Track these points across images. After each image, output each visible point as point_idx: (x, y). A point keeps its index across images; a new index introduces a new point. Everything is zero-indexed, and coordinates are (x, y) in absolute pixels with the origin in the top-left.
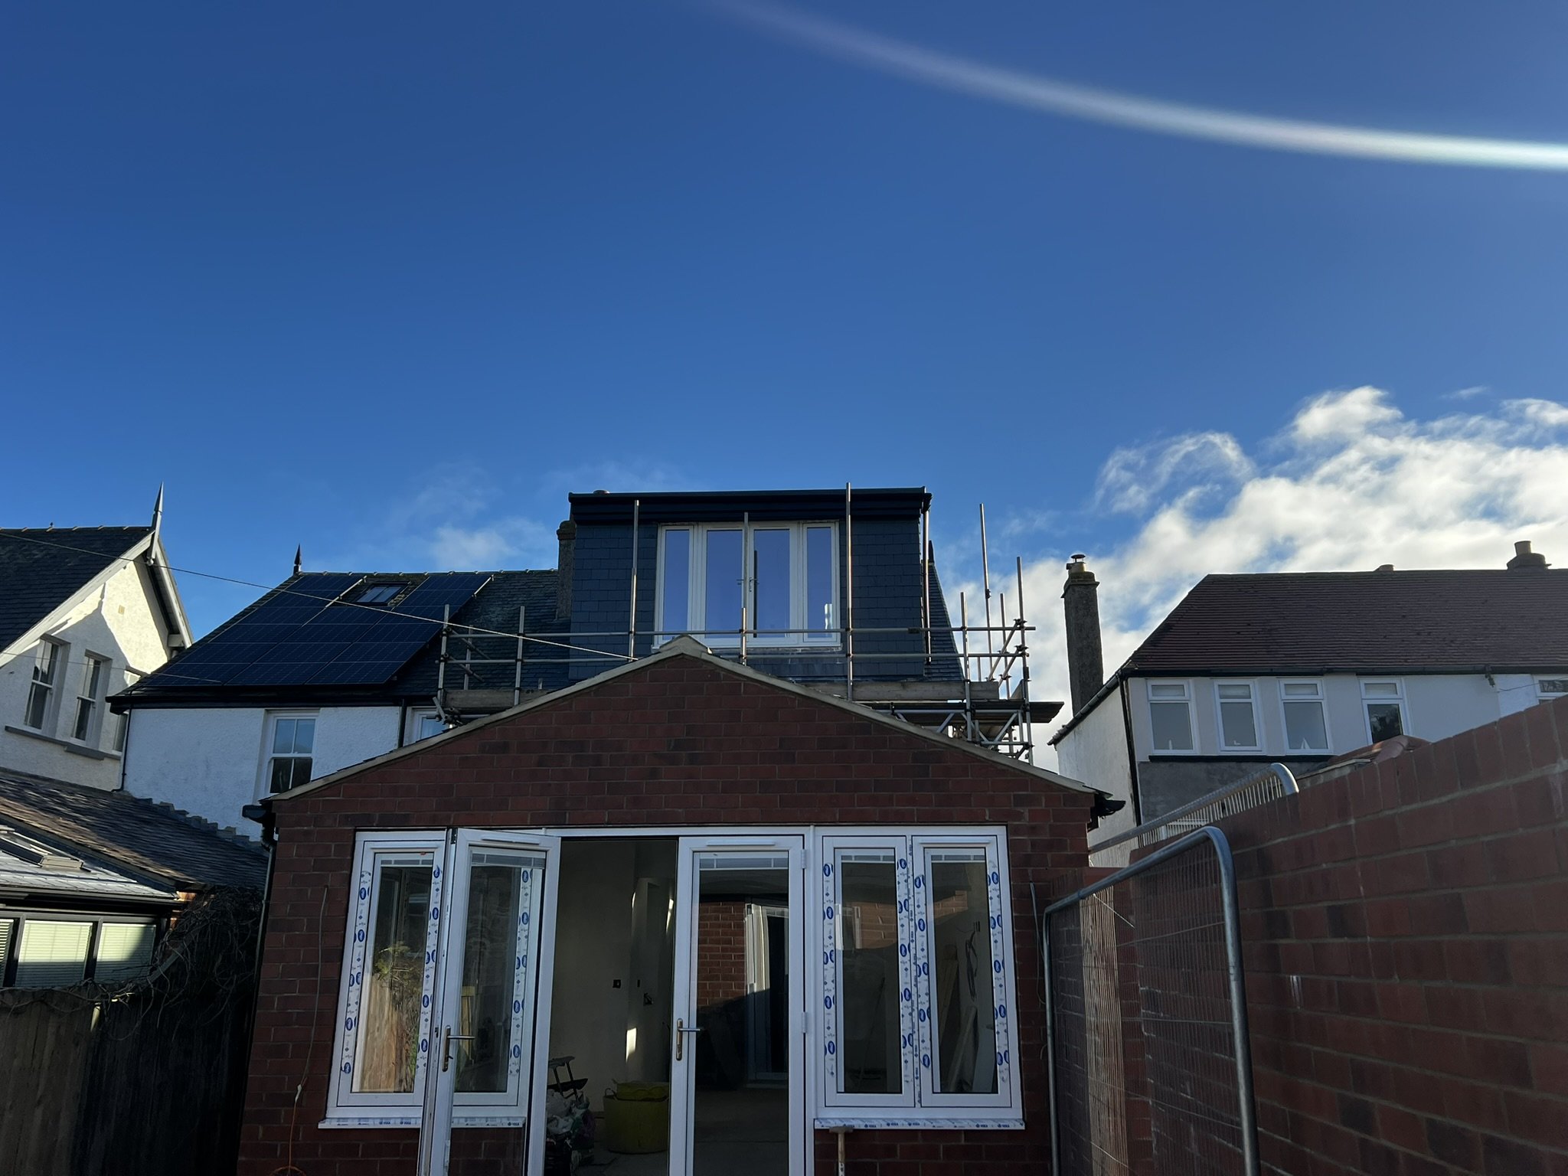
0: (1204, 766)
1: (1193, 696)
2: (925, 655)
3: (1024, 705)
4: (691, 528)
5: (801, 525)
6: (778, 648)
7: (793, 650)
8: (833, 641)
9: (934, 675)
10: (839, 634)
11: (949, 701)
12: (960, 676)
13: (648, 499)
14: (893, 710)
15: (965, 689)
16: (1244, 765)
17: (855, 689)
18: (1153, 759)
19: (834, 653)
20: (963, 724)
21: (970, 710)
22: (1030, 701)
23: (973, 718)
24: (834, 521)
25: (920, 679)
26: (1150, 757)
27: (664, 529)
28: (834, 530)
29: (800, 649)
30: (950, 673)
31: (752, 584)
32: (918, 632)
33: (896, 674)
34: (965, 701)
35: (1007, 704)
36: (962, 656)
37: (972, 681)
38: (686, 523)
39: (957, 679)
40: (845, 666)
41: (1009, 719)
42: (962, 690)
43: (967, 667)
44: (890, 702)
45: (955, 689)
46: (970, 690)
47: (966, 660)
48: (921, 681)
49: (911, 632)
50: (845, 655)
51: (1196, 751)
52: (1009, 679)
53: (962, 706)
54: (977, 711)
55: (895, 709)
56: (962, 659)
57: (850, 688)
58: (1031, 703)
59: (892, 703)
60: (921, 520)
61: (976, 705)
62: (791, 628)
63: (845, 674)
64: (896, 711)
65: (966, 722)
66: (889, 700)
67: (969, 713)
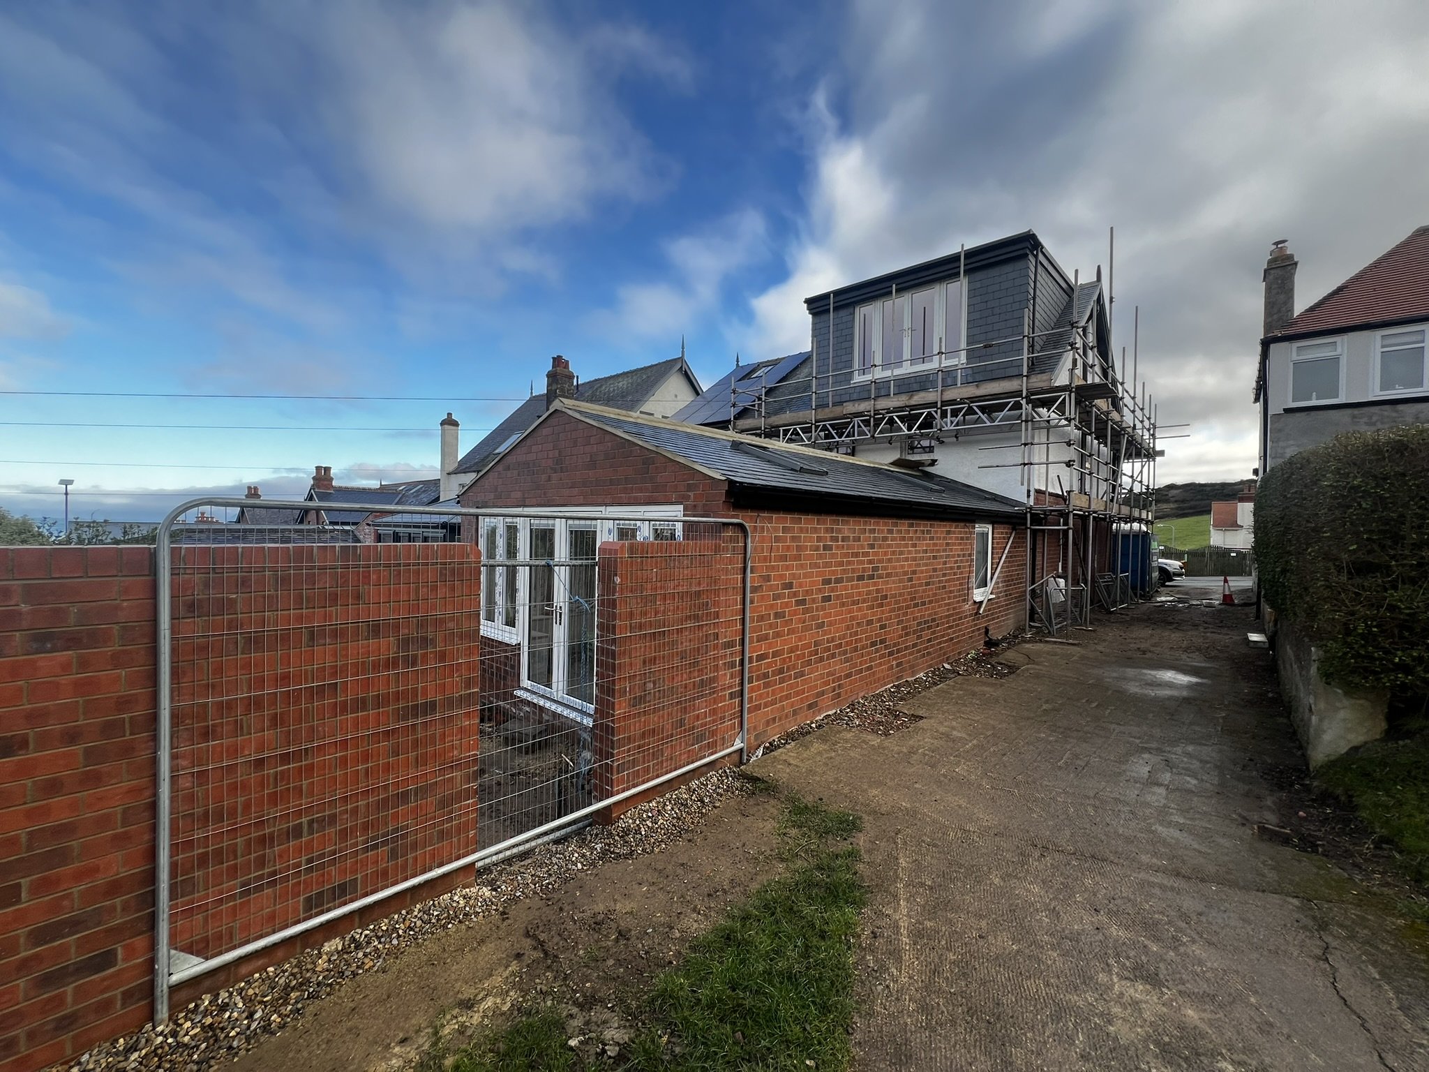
0: (1349, 411)
1: (1346, 352)
3: (1070, 388)
4: (873, 303)
5: (942, 284)
15: (1023, 382)
16: (1401, 407)
18: (1287, 411)
21: (1026, 398)
26: (1284, 410)
35: (1056, 389)
42: (1021, 384)
45: (1016, 383)
46: (1028, 383)
51: (1341, 400)
54: (1032, 397)
61: (1031, 393)
65: (1023, 406)
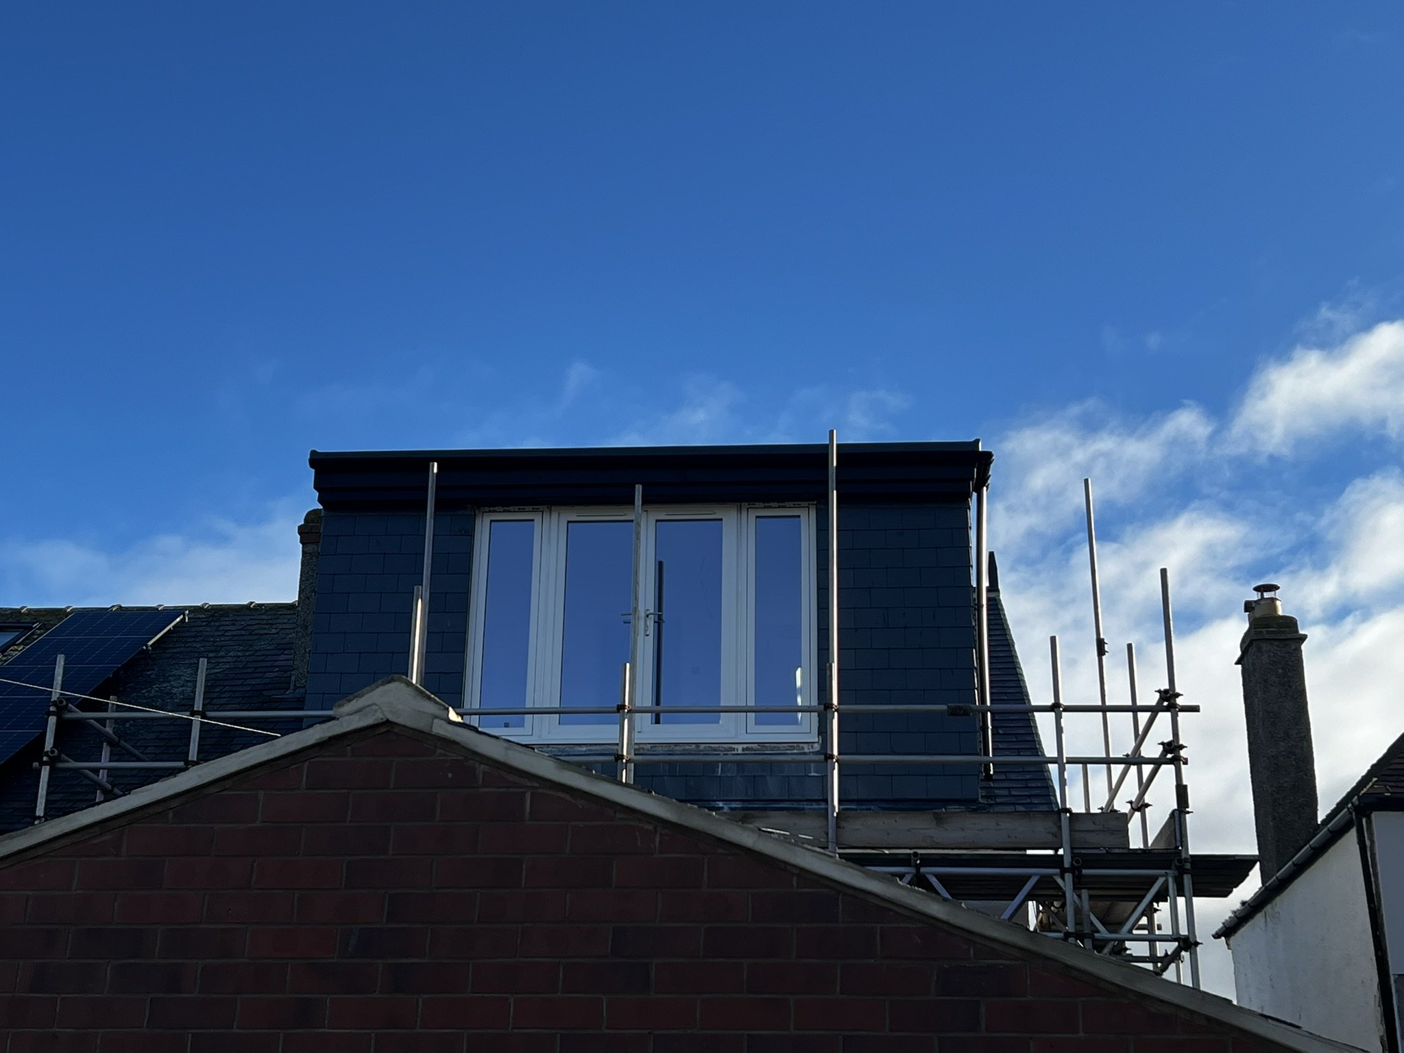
2: (983, 758)
3: (1180, 861)
4: (537, 518)
5: (744, 513)
6: (697, 744)
7: (728, 748)
8: (803, 730)
9: (998, 800)
10: (815, 715)
11: (1029, 852)
12: (1050, 804)
13: (453, 462)
14: (918, 867)
15: (1060, 827)
17: (843, 824)
19: (805, 754)
20: (1057, 897)
21: (1072, 869)
22: (1191, 852)
23: (1078, 885)
24: (806, 504)
25: (972, 806)
27: (487, 519)
28: (807, 522)
29: (740, 747)
30: (1029, 796)
31: (651, 623)
32: (966, 713)
33: (924, 797)
34: (1061, 852)
35: (1145, 857)
36: (1053, 761)
37: (1074, 811)
38: (527, 508)
39: (1045, 808)
40: (825, 781)
41: (1148, 890)
42: (1055, 829)
43: (1063, 783)
44: (911, 851)
45: (1041, 827)
46: (1071, 830)
47: (1062, 771)
48: (974, 811)
49: (953, 712)
50: (822, 757)
52: (1147, 810)
53: (1055, 861)
54: (1084, 871)
55: (922, 865)
56: (1053, 768)
57: (832, 823)
58: (1192, 856)
59: (915, 854)
60: (973, 502)
61: (1082, 860)
62: (722, 704)
63: (825, 797)
64: (923, 870)
65: (1064, 894)
66: (910, 849)
67: (1068, 876)
